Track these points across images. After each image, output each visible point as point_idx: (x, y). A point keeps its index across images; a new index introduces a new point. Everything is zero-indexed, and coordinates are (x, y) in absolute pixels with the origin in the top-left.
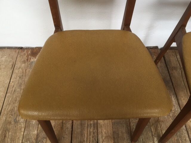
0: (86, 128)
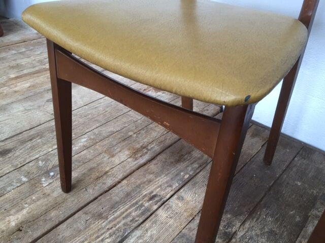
0: (129, 204)
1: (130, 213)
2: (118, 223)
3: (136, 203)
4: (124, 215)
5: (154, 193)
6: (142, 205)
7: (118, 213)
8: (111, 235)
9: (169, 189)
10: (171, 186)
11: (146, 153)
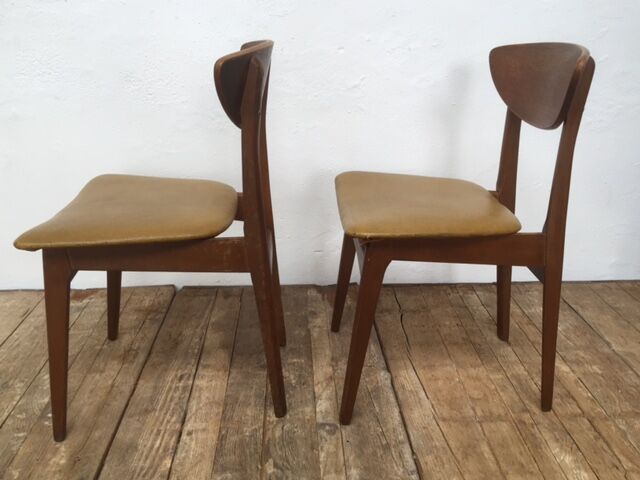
0: (164, 392)
1: (172, 396)
2: (169, 406)
3: (170, 388)
4: (168, 400)
5: (179, 375)
6: (177, 388)
7: (161, 402)
8: (172, 416)
9: (189, 366)
10: (189, 364)
11: (137, 353)
